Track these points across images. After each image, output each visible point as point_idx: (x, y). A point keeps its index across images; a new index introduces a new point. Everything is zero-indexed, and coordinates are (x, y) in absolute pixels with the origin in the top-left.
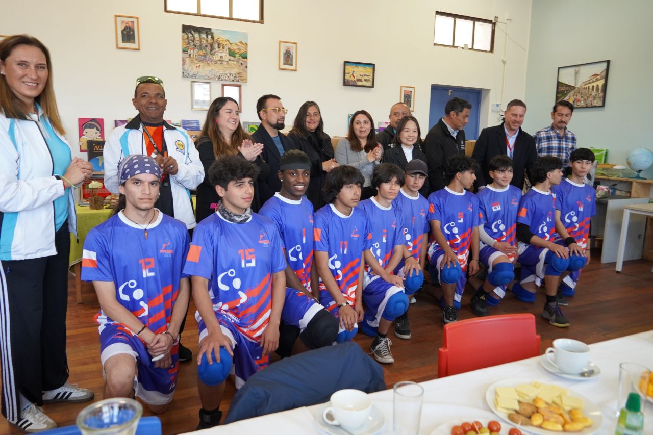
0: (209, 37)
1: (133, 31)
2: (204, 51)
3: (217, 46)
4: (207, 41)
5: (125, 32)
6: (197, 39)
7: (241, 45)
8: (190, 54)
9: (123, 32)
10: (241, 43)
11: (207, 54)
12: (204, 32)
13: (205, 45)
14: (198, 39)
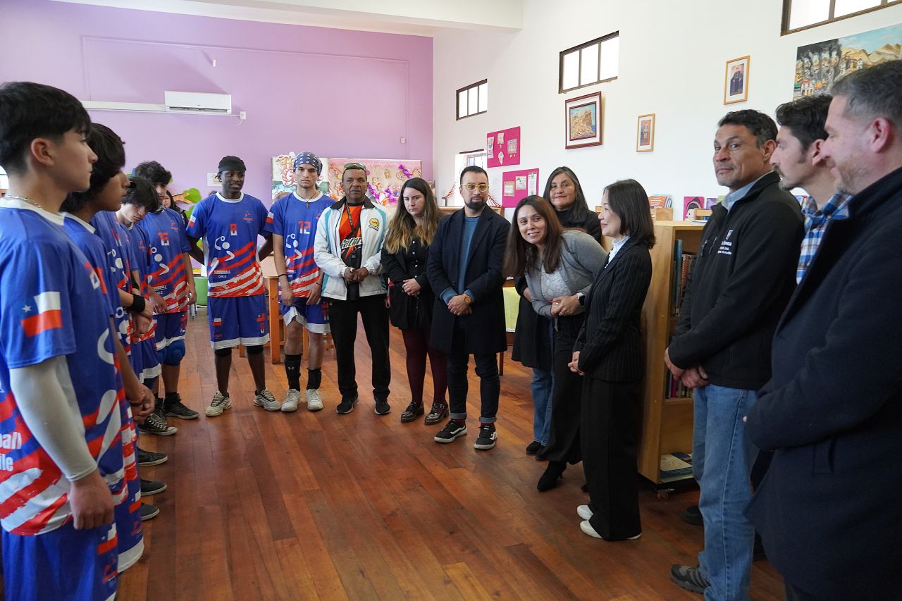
0: (834, 53)
1: (742, 76)
2: (824, 81)
3: (845, 66)
4: (830, 62)
5: (734, 81)
6: (815, 64)
7: (886, 51)
8: (804, 91)
9: (732, 80)
10: (888, 47)
11: (827, 84)
12: (827, 48)
13: (827, 69)
14: (818, 63)
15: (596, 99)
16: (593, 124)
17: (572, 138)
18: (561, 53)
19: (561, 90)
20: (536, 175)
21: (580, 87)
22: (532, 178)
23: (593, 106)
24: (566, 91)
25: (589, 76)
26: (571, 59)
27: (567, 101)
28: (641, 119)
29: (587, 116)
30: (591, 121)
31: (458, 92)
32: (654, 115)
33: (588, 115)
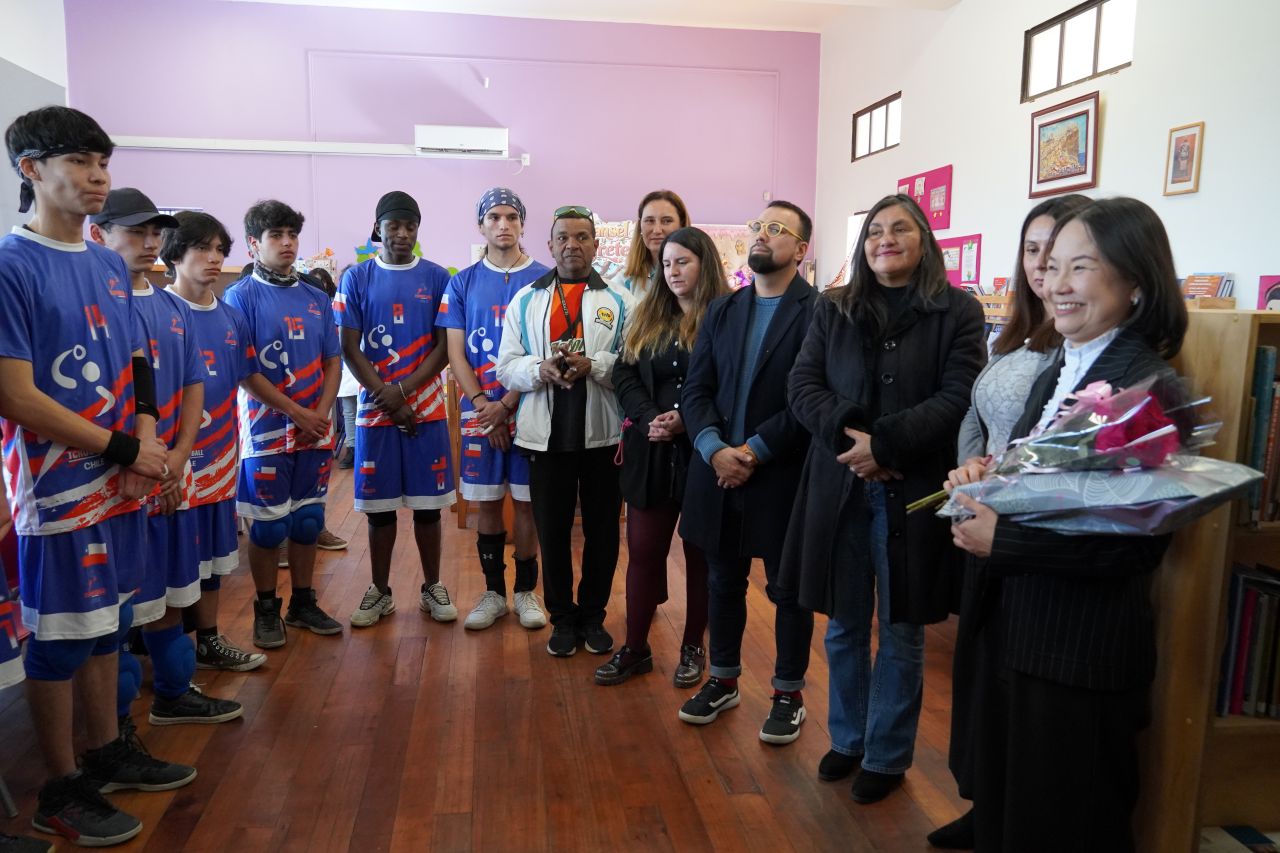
15: (1089, 105)
16: (1082, 150)
17: (1041, 178)
18: (1027, 33)
19: (1025, 96)
20: (975, 246)
21: (1059, 87)
22: (969, 252)
23: (1084, 117)
24: (1033, 99)
25: (1078, 66)
26: (1045, 42)
27: (1035, 115)
28: (1176, 135)
29: (1070, 137)
30: (1077, 146)
31: (856, 116)
32: (1202, 126)
33: (1072, 135)
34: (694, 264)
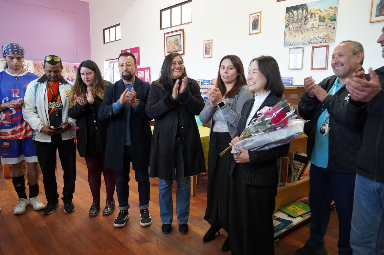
0: (305, 10)
1: (258, 21)
2: (300, 24)
3: (310, 16)
4: (302, 15)
5: (254, 24)
6: (295, 15)
7: (330, 10)
8: (290, 28)
9: (252, 23)
10: (331, 8)
11: (302, 25)
12: (301, 8)
13: (301, 18)
14: (296, 15)
15: (181, 32)
16: (180, 44)
17: (168, 52)
18: (160, 10)
19: (161, 28)
20: (149, 71)
21: (171, 27)
22: (147, 72)
23: (180, 36)
24: (164, 29)
25: (176, 21)
26: (166, 14)
27: (165, 34)
28: (205, 42)
29: (176, 41)
30: (178, 43)
31: (104, 30)
32: (212, 40)
33: (177, 40)
34: (93, 74)
